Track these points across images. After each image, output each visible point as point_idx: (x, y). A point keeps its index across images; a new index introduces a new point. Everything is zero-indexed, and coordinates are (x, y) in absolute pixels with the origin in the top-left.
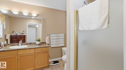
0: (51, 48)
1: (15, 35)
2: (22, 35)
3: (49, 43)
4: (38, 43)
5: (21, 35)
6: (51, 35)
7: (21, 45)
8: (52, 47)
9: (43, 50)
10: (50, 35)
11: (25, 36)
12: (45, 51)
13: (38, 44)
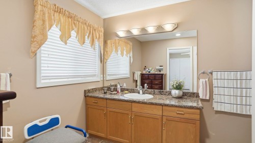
0: (214, 112)
1: (148, 73)
2: (159, 73)
3: (208, 98)
4: (175, 94)
5: (156, 73)
6: (214, 74)
7: (143, 94)
8: (219, 110)
9: (182, 114)
10: (211, 73)
11: (162, 75)
12: (186, 116)
13: (177, 95)
